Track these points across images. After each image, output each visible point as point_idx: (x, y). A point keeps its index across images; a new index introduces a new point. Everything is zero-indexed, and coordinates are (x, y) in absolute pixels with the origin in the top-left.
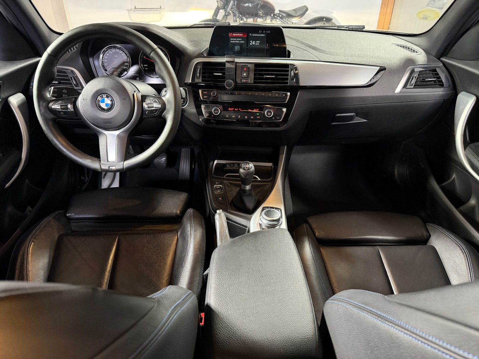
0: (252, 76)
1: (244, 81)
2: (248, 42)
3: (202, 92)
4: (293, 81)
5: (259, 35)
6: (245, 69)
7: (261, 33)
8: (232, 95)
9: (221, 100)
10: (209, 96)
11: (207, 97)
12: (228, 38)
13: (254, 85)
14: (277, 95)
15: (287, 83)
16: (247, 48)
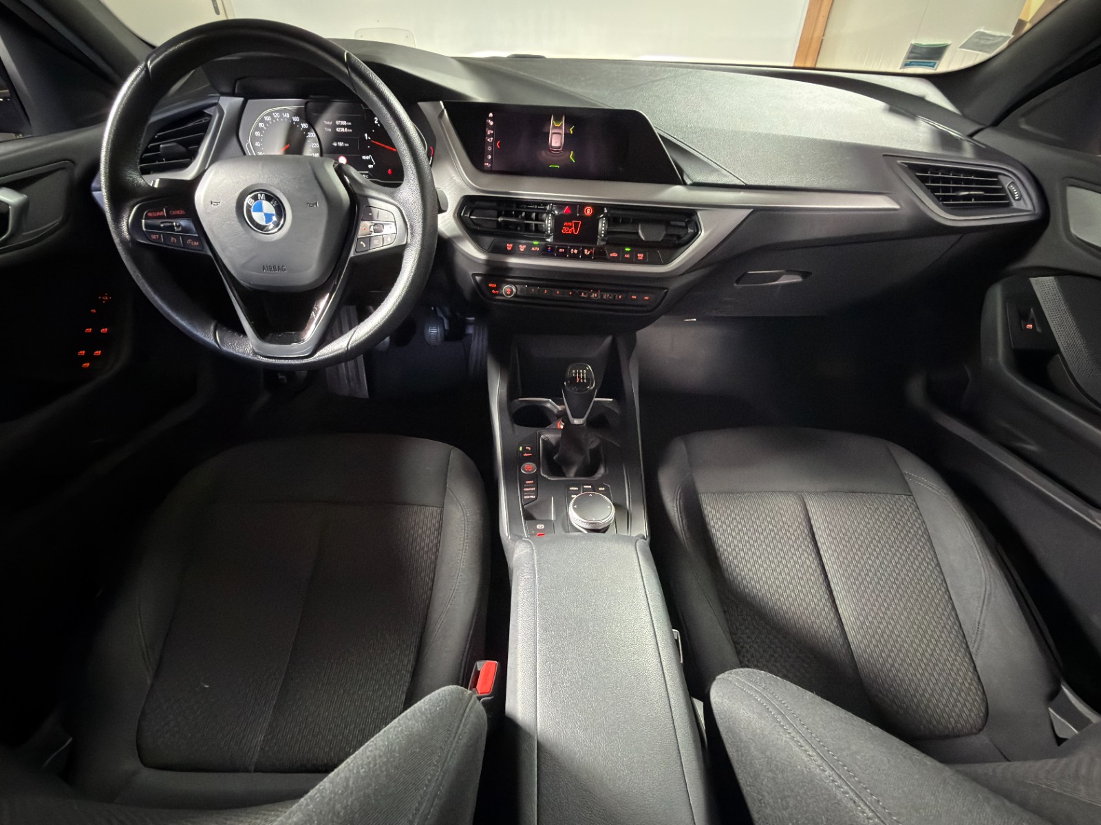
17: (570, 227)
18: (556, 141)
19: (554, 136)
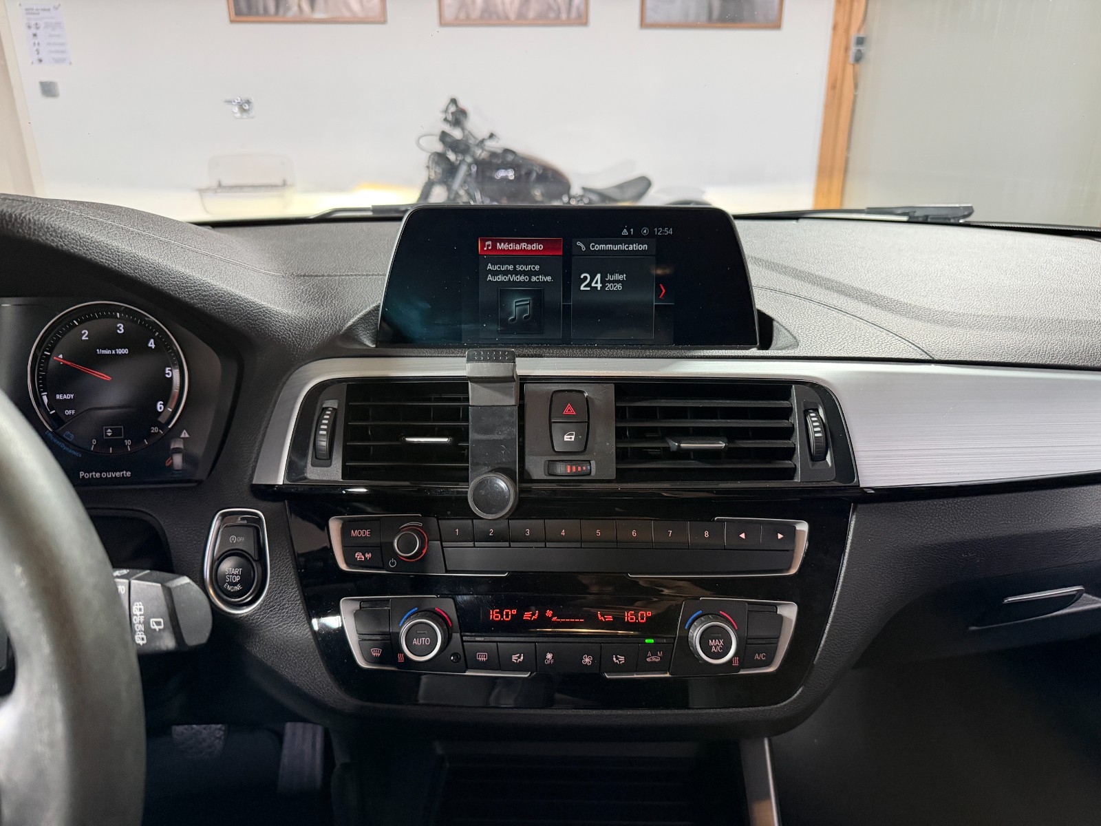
0: (605, 441)
1: (562, 469)
2: (569, 280)
3: (345, 532)
4: (819, 464)
5: (623, 247)
6: (569, 410)
7: (629, 240)
8: (507, 544)
9: (447, 571)
10: (383, 551)
11: (368, 556)
12: (475, 264)
13: (619, 486)
14: (743, 536)
15: (790, 473)
16: (567, 308)
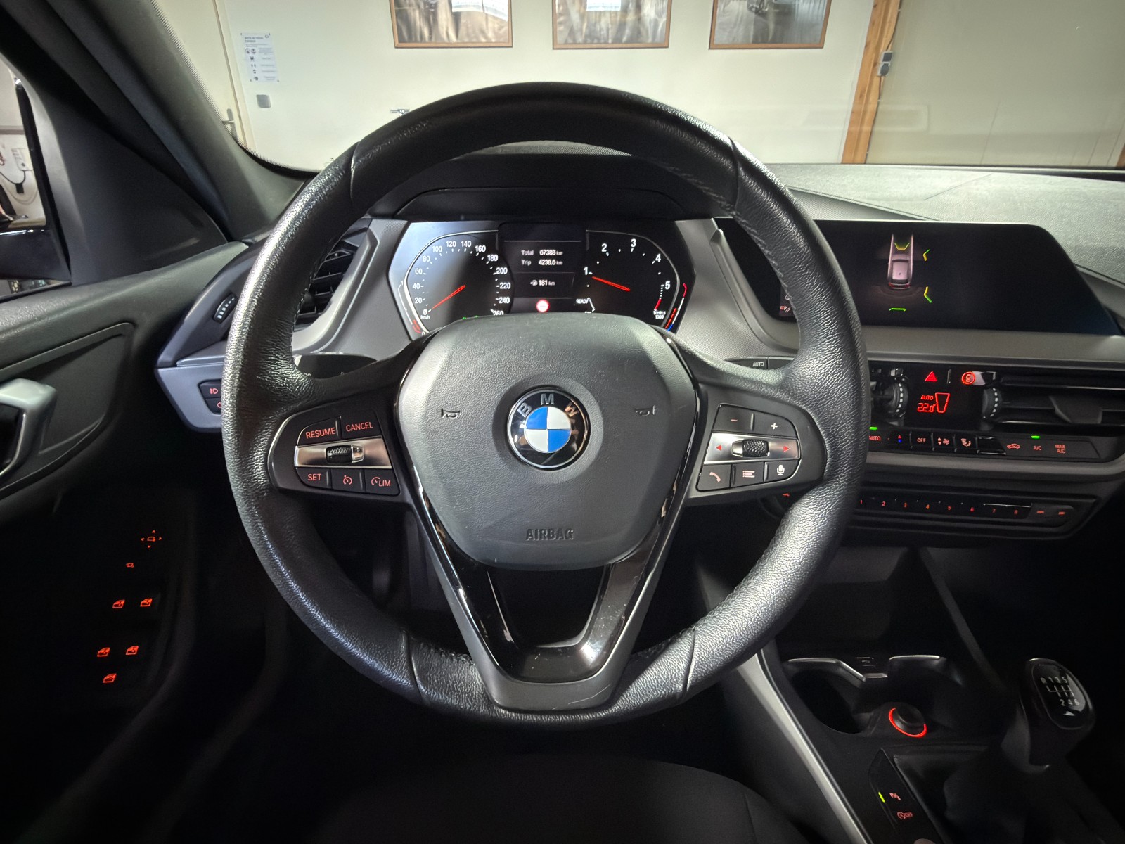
17: (931, 403)
18: (898, 273)
19: (896, 265)
